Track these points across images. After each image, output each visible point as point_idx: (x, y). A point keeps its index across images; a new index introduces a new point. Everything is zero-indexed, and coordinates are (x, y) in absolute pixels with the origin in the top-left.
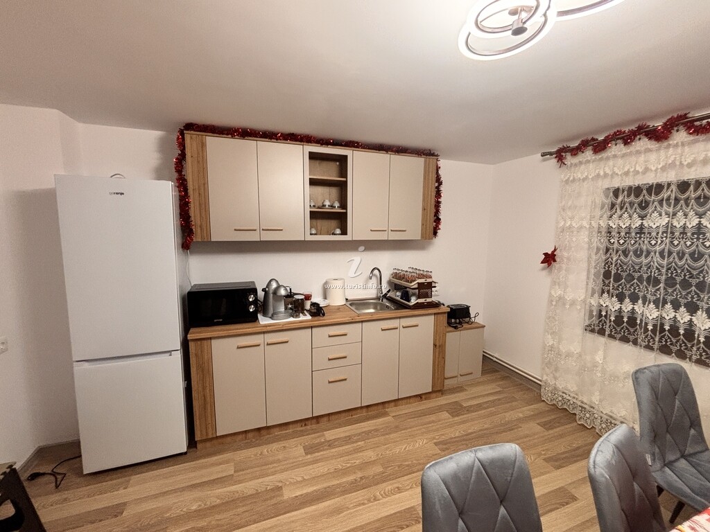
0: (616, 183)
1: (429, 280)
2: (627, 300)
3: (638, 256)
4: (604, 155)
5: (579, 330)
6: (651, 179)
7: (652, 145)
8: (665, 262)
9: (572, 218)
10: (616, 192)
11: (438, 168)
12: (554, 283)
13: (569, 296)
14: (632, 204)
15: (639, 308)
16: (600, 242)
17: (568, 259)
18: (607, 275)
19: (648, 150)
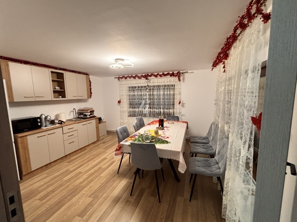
0: (129, 86)
1: (93, 110)
2: (134, 108)
3: (134, 100)
4: (127, 80)
5: (127, 117)
6: (134, 85)
7: (133, 79)
8: (138, 101)
9: (123, 93)
10: (130, 87)
11: (89, 79)
12: (121, 107)
13: (124, 110)
14: (132, 90)
15: (136, 110)
16: (128, 98)
17: (123, 102)
18: (130, 104)
19: (133, 80)
